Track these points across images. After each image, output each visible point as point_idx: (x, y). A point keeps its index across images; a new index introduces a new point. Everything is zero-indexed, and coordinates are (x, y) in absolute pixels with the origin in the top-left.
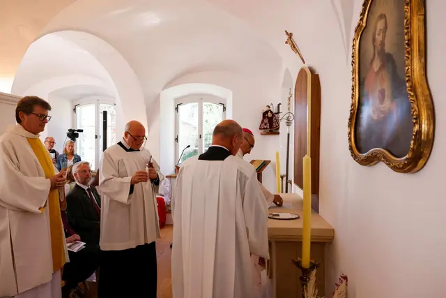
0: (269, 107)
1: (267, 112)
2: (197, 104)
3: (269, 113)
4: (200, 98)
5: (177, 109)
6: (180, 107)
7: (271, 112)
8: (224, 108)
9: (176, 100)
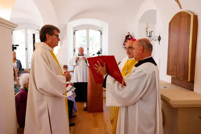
0: (129, 33)
1: (128, 36)
2: (86, 30)
3: (130, 36)
4: (88, 27)
5: (74, 33)
6: (76, 32)
7: (131, 36)
8: (101, 33)
9: (74, 28)
